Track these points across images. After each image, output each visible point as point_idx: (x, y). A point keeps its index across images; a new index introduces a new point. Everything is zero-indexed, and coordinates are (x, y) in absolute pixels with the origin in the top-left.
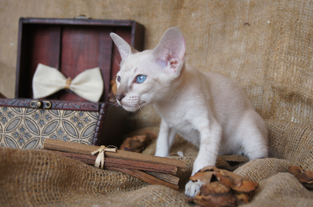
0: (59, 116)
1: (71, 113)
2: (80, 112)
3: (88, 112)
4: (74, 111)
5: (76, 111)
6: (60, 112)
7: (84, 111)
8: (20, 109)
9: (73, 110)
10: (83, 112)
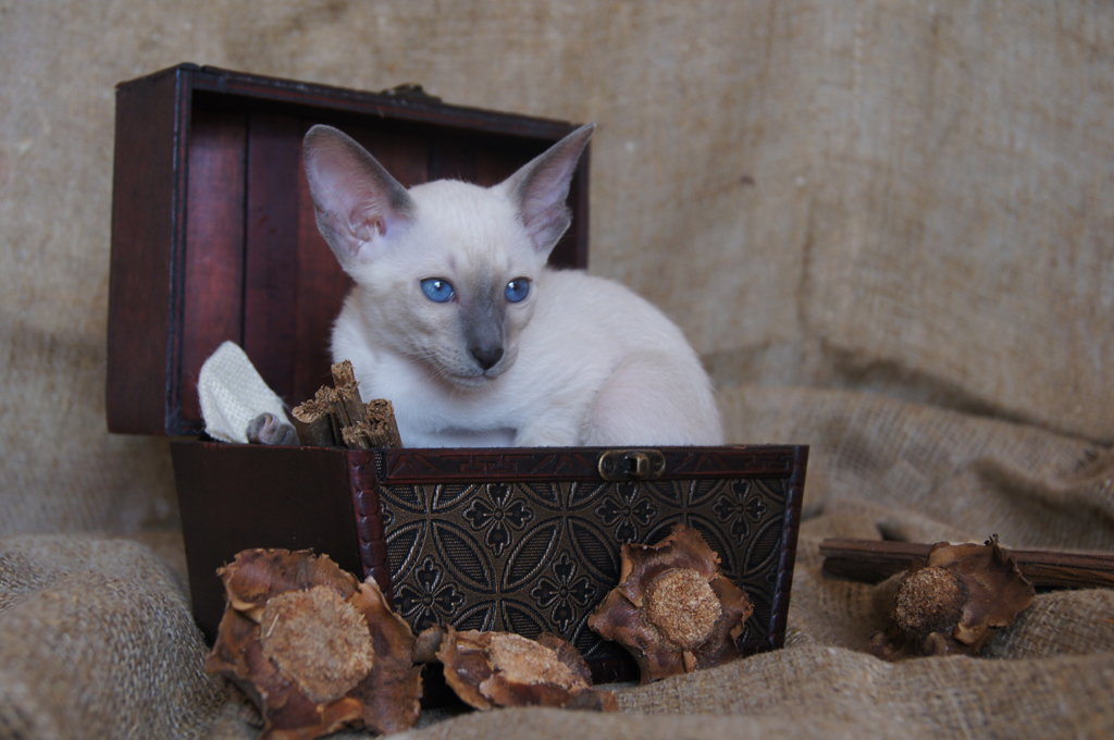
0: (678, 502)
1: (712, 487)
2: (737, 481)
3: (759, 481)
4: (721, 481)
5: (727, 479)
6: (680, 488)
7: (748, 477)
8: (551, 488)
9: (717, 478)
10: (743, 481)
